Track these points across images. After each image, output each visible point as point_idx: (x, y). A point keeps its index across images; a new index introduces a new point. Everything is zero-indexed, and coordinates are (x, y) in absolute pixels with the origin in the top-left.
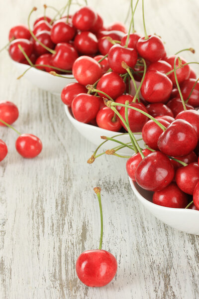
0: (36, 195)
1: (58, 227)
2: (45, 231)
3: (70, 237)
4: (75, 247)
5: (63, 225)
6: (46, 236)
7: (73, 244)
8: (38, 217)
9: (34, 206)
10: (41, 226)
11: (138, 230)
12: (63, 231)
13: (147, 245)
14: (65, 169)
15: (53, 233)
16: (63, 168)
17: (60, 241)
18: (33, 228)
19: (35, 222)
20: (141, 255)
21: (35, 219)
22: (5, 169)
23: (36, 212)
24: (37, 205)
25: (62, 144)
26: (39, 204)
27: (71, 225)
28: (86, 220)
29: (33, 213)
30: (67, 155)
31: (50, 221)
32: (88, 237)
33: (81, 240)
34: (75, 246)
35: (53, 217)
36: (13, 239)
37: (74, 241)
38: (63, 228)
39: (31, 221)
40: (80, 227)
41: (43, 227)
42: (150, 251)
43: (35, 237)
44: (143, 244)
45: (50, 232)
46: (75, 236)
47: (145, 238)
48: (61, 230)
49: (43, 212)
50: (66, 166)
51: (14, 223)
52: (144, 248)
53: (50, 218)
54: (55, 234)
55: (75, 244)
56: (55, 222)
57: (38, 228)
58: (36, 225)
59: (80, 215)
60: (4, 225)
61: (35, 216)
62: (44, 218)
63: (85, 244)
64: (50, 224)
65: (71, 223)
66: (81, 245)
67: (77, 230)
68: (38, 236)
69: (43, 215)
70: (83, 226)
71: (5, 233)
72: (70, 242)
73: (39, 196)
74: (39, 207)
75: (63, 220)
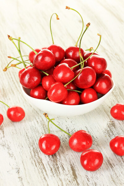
0: (32, 148)
1: (55, 170)
2: (48, 174)
3: (66, 177)
4: (72, 184)
5: (58, 168)
6: (50, 177)
7: (70, 181)
8: (39, 164)
9: (34, 156)
10: (44, 171)
11: (108, 167)
12: (60, 173)
13: (118, 177)
14: (43, 127)
15: (53, 175)
16: (42, 127)
17: (61, 180)
18: (39, 173)
19: (38, 168)
20: (117, 184)
21: (37, 166)
22: (3, 131)
23: (36, 161)
24: (35, 155)
25: (34, 110)
26: (36, 154)
27: (63, 168)
28: (72, 163)
29: (35, 161)
30: (41, 117)
31: (48, 166)
32: (77, 175)
33: (74, 178)
34: (71, 182)
35: (49, 163)
36: (29, 183)
37: (70, 179)
38: (59, 171)
39: (36, 168)
40: (70, 169)
41: (46, 171)
42: (121, 180)
43: (43, 179)
44: (115, 177)
45: (51, 174)
46: (69, 176)
47: (115, 171)
48: (58, 172)
49: (41, 160)
50: (43, 125)
51: (25, 171)
52: (117, 179)
53: (47, 164)
54: (55, 175)
55: (71, 181)
56: (52, 167)
57: (42, 172)
58: (40, 170)
59: (66, 160)
60: (19, 173)
61: (37, 164)
62: (43, 165)
63: (78, 180)
64: (50, 169)
65: (62, 166)
66: (75, 181)
67: (68, 171)
68: (45, 178)
69: (42, 162)
70: (71, 167)
71: (22, 179)
72: (67, 180)
73: (33, 148)
74: (37, 157)
75: (57, 164)
